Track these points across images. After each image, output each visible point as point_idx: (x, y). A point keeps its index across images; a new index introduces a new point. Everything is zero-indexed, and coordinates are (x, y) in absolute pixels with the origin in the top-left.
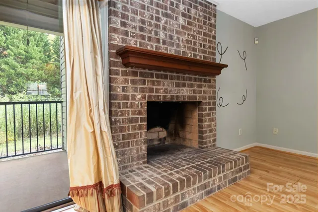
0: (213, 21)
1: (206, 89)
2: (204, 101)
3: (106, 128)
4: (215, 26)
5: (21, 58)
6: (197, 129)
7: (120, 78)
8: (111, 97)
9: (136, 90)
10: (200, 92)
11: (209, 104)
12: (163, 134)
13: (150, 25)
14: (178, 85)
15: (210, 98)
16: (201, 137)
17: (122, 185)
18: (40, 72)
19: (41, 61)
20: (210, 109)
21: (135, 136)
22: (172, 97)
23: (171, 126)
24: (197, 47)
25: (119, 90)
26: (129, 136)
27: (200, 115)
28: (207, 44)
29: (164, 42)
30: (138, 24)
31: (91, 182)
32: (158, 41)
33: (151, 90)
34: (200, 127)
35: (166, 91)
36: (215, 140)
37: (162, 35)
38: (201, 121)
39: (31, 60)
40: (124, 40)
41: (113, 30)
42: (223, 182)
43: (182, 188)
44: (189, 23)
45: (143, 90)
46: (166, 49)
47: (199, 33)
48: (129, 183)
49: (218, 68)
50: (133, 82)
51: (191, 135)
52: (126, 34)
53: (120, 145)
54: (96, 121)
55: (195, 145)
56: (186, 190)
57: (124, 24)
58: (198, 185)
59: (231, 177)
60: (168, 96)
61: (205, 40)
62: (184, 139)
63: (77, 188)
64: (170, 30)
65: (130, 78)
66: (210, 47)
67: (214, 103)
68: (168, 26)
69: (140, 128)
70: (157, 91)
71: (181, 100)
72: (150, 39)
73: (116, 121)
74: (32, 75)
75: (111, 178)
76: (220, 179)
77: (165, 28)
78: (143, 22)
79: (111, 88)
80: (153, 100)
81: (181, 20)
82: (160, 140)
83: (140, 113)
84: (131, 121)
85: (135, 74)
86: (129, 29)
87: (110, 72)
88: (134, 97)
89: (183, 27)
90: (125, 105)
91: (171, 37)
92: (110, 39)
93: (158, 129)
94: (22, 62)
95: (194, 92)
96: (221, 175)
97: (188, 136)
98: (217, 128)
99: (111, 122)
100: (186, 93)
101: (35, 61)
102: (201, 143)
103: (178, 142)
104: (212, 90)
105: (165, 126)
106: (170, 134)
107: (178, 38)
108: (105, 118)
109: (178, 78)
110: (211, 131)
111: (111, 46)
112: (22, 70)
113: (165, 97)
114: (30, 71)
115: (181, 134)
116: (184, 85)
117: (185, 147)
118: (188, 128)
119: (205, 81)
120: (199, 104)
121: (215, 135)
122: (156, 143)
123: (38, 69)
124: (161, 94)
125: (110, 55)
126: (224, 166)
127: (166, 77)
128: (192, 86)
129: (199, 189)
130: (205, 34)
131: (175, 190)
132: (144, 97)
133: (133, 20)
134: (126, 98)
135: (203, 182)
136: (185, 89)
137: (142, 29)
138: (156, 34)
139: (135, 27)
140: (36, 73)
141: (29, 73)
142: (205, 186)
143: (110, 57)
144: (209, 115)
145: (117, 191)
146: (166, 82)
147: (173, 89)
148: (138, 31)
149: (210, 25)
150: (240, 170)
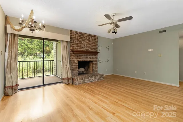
0: (97, 40)
1: (95, 58)
2: (94, 61)
3: (69, 67)
4: (97, 41)
5: (29, 41)
6: (92, 68)
7: (72, 56)
8: (70, 60)
9: (75, 59)
10: (92, 59)
11: (95, 62)
12: (83, 70)
13: (79, 44)
14: (86, 57)
15: (95, 60)
16: (93, 71)
17: (72, 78)
18: (38, 47)
19: (38, 42)
20: (96, 63)
21: (75, 69)
22: (85, 60)
23: (86, 68)
24: (92, 47)
25: (72, 59)
26: (74, 69)
27: (93, 65)
28: (95, 46)
29: (83, 47)
30: (76, 44)
31: (66, 77)
32: (81, 47)
33: (79, 59)
34: (93, 68)
35: (83, 59)
36: (97, 72)
37: (82, 46)
38: (93, 66)
39: (34, 42)
40: (73, 48)
41: (71, 46)
42: (95, 80)
43: (84, 79)
44: (90, 42)
45: (77, 59)
46: (83, 49)
47: (92, 44)
48: (73, 78)
49: (97, 53)
50: (75, 57)
51: (91, 70)
52: (74, 46)
53: (72, 71)
54: (67, 65)
55: (92, 73)
56: (85, 79)
57: (73, 44)
58: (88, 79)
59: (98, 79)
60: (84, 60)
61: (94, 45)
62: (89, 71)
63: (63, 78)
64: (84, 44)
65: (74, 56)
66: (96, 47)
67: (97, 62)
68: (84, 43)
69: (76, 67)
70: (81, 59)
71: (87, 61)
72: (79, 47)
73: (71, 66)
74: (34, 48)
75: (70, 76)
76: (94, 79)
77: (83, 44)
78: (77, 43)
79: (70, 59)
80: (80, 61)
81: (87, 41)
82: (83, 71)
83: (76, 64)
84: (74, 66)
85: (75, 55)
86: (74, 45)
87: (70, 55)
88: (75, 60)
89: (88, 43)
90: (73, 62)
91: (84, 46)
92: (70, 48)
93: (82, 68)
94: (30, 43)
95: (91, 59)
96: (95, 78)
97: (90, 70)
98: (98, 68)
99: (70, 66)
100: (88, 59)
101: (36, 42)
102: (93, 72)
103: (88, 72)
104: (96, 58)
105: (84, 68)
106: (85, 70)
107: (86, 46)
108: (69, 64)
109: (86, 56)
110: (96, 69)
111: (70, 50)
112: (30, 46)
113: (83, 60)
114: (33, 46)
115: (88, 70)
116: (88, 57)
117: (89, 73)
118: (90, 68)
119: (94, 56)
120: (92, 62)
121: (97, 70)
122: (81, 72)
123: (37, 45)
124: (82, 60)
125: (70, 51)
126: (95, 76)
127: (83, 55)
128: (90, 57)
129: (88, 80)
130: (94, 44)
131: (83, 79)
132: (77, 60)
133: (75, 43)
134: (73, 60)
135: (90, 79)
136: (88, 58)
137: (77, 45)
138: (81, 45)
139: (75, 45)
140: (36, 47)
141: (33, 47)
142: (90, 80)
143: (70, 52)
144: (95, 65)
145: (71, 79)
146: (83, 57)
147: (85, 58)
148: (76, 46)
149: (96, 41)
150: (101, 78)
